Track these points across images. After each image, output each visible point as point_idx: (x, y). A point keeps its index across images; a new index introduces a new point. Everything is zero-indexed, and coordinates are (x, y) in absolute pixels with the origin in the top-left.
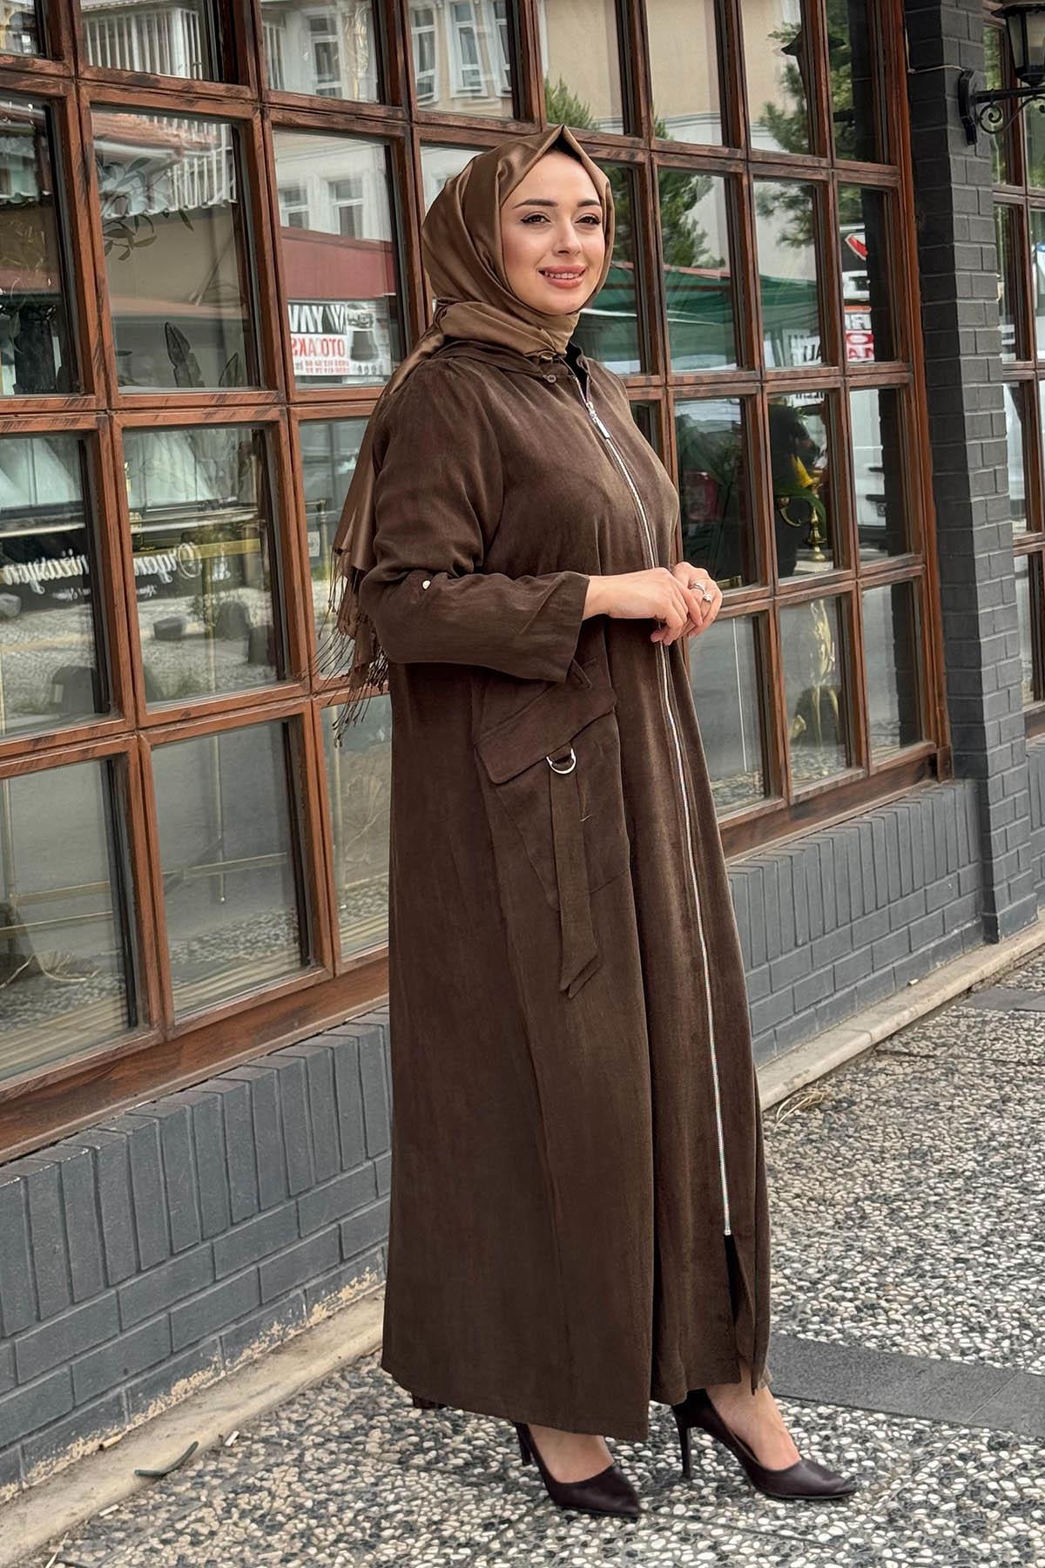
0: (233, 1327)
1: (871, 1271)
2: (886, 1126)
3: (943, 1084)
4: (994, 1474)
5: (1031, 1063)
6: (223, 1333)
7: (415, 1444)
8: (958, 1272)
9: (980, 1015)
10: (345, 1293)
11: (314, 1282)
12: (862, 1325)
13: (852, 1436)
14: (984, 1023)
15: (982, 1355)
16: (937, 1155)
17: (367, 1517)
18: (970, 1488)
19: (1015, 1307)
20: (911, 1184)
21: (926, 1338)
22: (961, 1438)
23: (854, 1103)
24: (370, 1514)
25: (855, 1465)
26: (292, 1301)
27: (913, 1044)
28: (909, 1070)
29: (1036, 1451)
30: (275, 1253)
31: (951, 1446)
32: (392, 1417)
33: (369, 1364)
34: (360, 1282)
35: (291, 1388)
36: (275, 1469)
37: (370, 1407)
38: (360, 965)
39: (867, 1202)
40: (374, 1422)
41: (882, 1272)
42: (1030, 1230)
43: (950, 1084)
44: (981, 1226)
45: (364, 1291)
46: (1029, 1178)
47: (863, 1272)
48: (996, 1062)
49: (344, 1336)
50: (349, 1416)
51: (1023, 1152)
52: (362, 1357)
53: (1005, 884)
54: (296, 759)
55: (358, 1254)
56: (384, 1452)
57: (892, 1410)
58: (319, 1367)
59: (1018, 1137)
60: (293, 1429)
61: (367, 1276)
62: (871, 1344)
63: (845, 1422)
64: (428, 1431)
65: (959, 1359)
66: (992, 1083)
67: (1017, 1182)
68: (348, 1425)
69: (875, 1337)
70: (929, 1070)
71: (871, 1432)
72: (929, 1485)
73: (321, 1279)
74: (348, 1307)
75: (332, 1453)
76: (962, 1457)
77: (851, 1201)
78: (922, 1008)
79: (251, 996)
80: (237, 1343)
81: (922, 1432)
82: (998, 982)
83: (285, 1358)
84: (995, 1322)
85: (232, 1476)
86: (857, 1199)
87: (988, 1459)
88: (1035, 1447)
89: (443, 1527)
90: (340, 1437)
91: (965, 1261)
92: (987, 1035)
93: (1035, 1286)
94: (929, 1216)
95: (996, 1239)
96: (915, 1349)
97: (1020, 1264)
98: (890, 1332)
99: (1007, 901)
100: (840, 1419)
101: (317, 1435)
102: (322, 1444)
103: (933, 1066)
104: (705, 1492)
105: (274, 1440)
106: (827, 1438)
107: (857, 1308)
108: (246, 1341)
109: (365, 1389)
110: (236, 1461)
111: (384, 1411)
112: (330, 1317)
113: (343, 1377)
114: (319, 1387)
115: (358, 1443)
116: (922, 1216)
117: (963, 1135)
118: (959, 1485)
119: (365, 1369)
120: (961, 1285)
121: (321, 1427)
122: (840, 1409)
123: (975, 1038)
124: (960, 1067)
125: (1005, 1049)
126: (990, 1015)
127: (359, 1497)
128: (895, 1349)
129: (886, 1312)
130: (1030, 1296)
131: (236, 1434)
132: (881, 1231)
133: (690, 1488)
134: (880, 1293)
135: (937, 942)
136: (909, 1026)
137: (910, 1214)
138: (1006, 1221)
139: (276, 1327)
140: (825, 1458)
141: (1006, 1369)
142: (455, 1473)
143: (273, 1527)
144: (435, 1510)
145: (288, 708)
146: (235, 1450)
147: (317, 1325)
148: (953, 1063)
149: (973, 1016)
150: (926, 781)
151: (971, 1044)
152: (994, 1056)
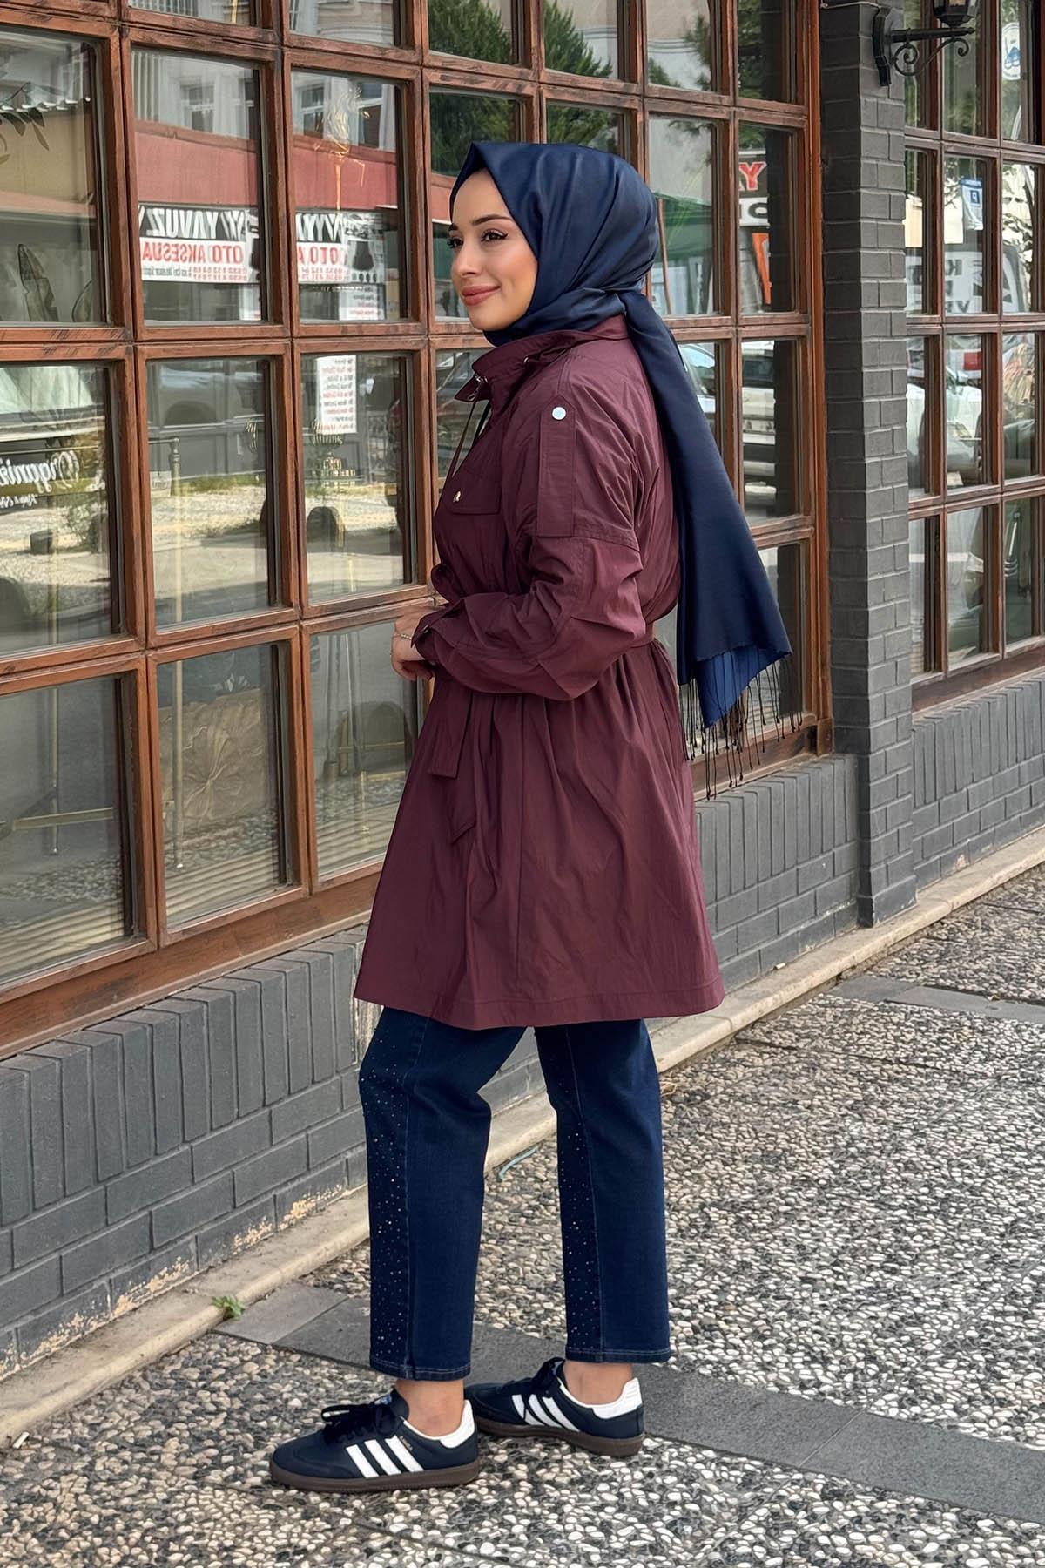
0: (30, 1318)
1: (712, 1287)
2: (739, 1124)
3: (804, 1080)
4: (825, 1527)
5: (898, 1061)
6: (19, 1324)
7: (213, 1458)
8: (804, 1294)
9: (847, 1005)
10: (154, 1285)
11: (120, 1272)
12: (697, 1348)
13: (677, 1475)
14: (852, 1014)
15: (823, 1389)
16: (791, 1159)
17: (155, 1538)
18: (798, 1541)
19: (861, 1336)
20: (761, 1190)
21: (765, 1367)
22: (793, 1484)
23: (707, 1097)
24: (159, 1535)
25: (678, 1508)
26: (97, 1291)
27: (776, 1034)
28: (769, 1063)
29: (872, 1502)
30: (79, 1241)
31: (782, 1492)
32: (192, 1425)
33: (172, 1363)
34: (170, 1273)
35: (88, 1386)
36: (63, 1478)
37: (170, 1412)
38: (186, 936)
39: (713, 1209)
40: (172, 1430)
41: (723, 1289)
42: (884, 1249)
43: (811, 1080)
44: (832, 1243)
45: (174, 1282)
46: (887, 1191)
47: (704, 1288)
48: (860, 1057)
49: (149, 1332)
50: (147, 1421)
51: (882, 1161)
52: (166, 1355)
53: (883, 866)
54: (128, 717)
55: (168, 1244)
56: (180, 1464)
57: (723, 1447)
58: (119, 1366)
59: (879, 1144)
60: (86, 1433)
61: (179, 1266)
62: (706, 1371)
63: (671, 1458)
64: (228, 1443)
65: (799, 1392)
66: (856, 1082)
67: (873, 1195)
68: (145, 1432)
69: (710, 1362)
70: (789, 1064)
71: (698, 1471)
72: (755, 1535)
73: (128, 1269)
74: (156, 1298)
75: (125, 1462)
76: (793, 1506)
77: (696, 1206)
78: (787, 995)
79: (67, 967)
80: (34, 1336)
81: (753, 1474)
82: (869, 969)
83: (84, 1352)
84: (839, 1353)
85: (18, 1482)
86: (703, 1206)
87: (821, 1509)
88: (873, 1498)
89: (235, 1554)
90: (135, 1444)
91: (812, 1281)
92: (854, 1028)
93: (884, 1314)
94: (778, 1228)
95: (848, 1258)
96: (753, 1377)
97: (870, 1288)
98: (727, 1358)
99: (884, 884)
100: (667, 1454)
101: (110, 1441)
102: (115, 1452)
103: (794, 1059)
104: (516, 1530)
105: (65, 1444)
106: (651, 1475)
107: (693, 1328)
108: (44, 1334)
109: (167, 1392)
110: (23, 1466)
111: (184, 1418)
112: (135, 1309)
113: (144, 1377)
114: (118, 1388)
115: (153, 1453)
116: (772, 1227)
117: (820, 1139)
118: (788, 1536)
119: (169, 1369)
120: (807, 1309)
121: (116, 1432)
122: (668, 1443)
123: (842, 1031)
124: (822, 1062)
125: (873, 1045)
126: (859, 1006)
127: (147, 1516)
128: (730, 1377)
129: (724, 1335)
130: (878, 1326)
131: (26, 1435)
132: (725, 1242)
133: (501, 1524)
134: (720, 1313)
135: (808, 924)
136: (772, 1014)
137: (759, 1225)
138: (859, 1238)
139: (77, 1320)
140: (647, 1497)
141: (847, 1407)
142: (252, 1493)
143: (54, 1543)
144: (227, 1534)
145: (120, 664)
146: (23, 1453)
147: (121, 1317)
148: (816, 1057)
149: (841, 1006)
150: (804, 754)
151: (836, 1037)
152: (860, 1052)
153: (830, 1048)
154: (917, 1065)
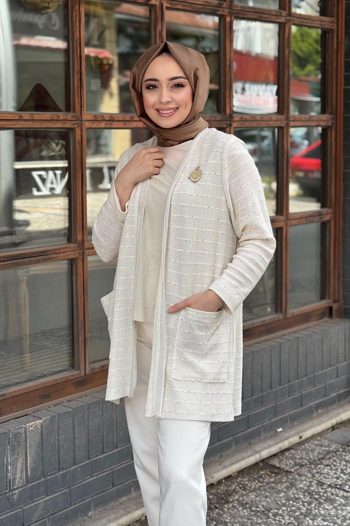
3: (282, 494)
5: (336, 486)
9: (329, 446)
14: (328, 452)
27: (285, 461)
28: (272, 480)
43: (286, 495)
48: (318, 482)
66: (308, 499)
70: (281, 482)
92: (325, 460)
103: (285, 480)
124: (298, 483)
125: (328, 474)
148: (296, 480)
149: (325, 447)
150: (326, 319)
151: (313, 466)
152: (320, 478)
153: (306, 473)
154: (345, 491)
